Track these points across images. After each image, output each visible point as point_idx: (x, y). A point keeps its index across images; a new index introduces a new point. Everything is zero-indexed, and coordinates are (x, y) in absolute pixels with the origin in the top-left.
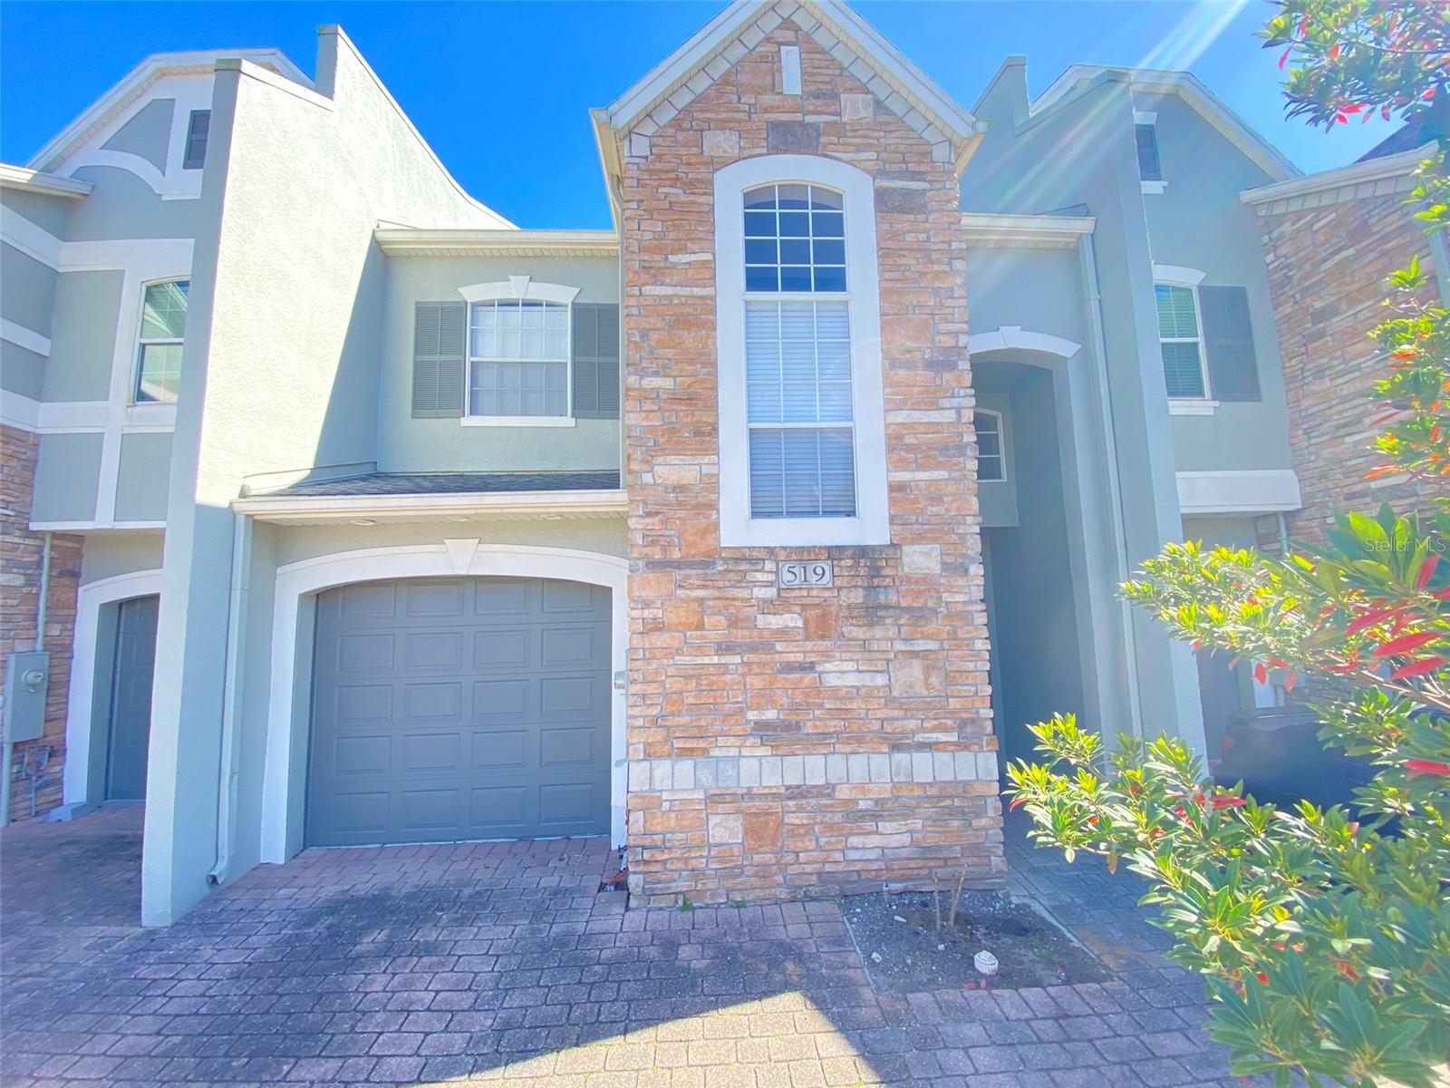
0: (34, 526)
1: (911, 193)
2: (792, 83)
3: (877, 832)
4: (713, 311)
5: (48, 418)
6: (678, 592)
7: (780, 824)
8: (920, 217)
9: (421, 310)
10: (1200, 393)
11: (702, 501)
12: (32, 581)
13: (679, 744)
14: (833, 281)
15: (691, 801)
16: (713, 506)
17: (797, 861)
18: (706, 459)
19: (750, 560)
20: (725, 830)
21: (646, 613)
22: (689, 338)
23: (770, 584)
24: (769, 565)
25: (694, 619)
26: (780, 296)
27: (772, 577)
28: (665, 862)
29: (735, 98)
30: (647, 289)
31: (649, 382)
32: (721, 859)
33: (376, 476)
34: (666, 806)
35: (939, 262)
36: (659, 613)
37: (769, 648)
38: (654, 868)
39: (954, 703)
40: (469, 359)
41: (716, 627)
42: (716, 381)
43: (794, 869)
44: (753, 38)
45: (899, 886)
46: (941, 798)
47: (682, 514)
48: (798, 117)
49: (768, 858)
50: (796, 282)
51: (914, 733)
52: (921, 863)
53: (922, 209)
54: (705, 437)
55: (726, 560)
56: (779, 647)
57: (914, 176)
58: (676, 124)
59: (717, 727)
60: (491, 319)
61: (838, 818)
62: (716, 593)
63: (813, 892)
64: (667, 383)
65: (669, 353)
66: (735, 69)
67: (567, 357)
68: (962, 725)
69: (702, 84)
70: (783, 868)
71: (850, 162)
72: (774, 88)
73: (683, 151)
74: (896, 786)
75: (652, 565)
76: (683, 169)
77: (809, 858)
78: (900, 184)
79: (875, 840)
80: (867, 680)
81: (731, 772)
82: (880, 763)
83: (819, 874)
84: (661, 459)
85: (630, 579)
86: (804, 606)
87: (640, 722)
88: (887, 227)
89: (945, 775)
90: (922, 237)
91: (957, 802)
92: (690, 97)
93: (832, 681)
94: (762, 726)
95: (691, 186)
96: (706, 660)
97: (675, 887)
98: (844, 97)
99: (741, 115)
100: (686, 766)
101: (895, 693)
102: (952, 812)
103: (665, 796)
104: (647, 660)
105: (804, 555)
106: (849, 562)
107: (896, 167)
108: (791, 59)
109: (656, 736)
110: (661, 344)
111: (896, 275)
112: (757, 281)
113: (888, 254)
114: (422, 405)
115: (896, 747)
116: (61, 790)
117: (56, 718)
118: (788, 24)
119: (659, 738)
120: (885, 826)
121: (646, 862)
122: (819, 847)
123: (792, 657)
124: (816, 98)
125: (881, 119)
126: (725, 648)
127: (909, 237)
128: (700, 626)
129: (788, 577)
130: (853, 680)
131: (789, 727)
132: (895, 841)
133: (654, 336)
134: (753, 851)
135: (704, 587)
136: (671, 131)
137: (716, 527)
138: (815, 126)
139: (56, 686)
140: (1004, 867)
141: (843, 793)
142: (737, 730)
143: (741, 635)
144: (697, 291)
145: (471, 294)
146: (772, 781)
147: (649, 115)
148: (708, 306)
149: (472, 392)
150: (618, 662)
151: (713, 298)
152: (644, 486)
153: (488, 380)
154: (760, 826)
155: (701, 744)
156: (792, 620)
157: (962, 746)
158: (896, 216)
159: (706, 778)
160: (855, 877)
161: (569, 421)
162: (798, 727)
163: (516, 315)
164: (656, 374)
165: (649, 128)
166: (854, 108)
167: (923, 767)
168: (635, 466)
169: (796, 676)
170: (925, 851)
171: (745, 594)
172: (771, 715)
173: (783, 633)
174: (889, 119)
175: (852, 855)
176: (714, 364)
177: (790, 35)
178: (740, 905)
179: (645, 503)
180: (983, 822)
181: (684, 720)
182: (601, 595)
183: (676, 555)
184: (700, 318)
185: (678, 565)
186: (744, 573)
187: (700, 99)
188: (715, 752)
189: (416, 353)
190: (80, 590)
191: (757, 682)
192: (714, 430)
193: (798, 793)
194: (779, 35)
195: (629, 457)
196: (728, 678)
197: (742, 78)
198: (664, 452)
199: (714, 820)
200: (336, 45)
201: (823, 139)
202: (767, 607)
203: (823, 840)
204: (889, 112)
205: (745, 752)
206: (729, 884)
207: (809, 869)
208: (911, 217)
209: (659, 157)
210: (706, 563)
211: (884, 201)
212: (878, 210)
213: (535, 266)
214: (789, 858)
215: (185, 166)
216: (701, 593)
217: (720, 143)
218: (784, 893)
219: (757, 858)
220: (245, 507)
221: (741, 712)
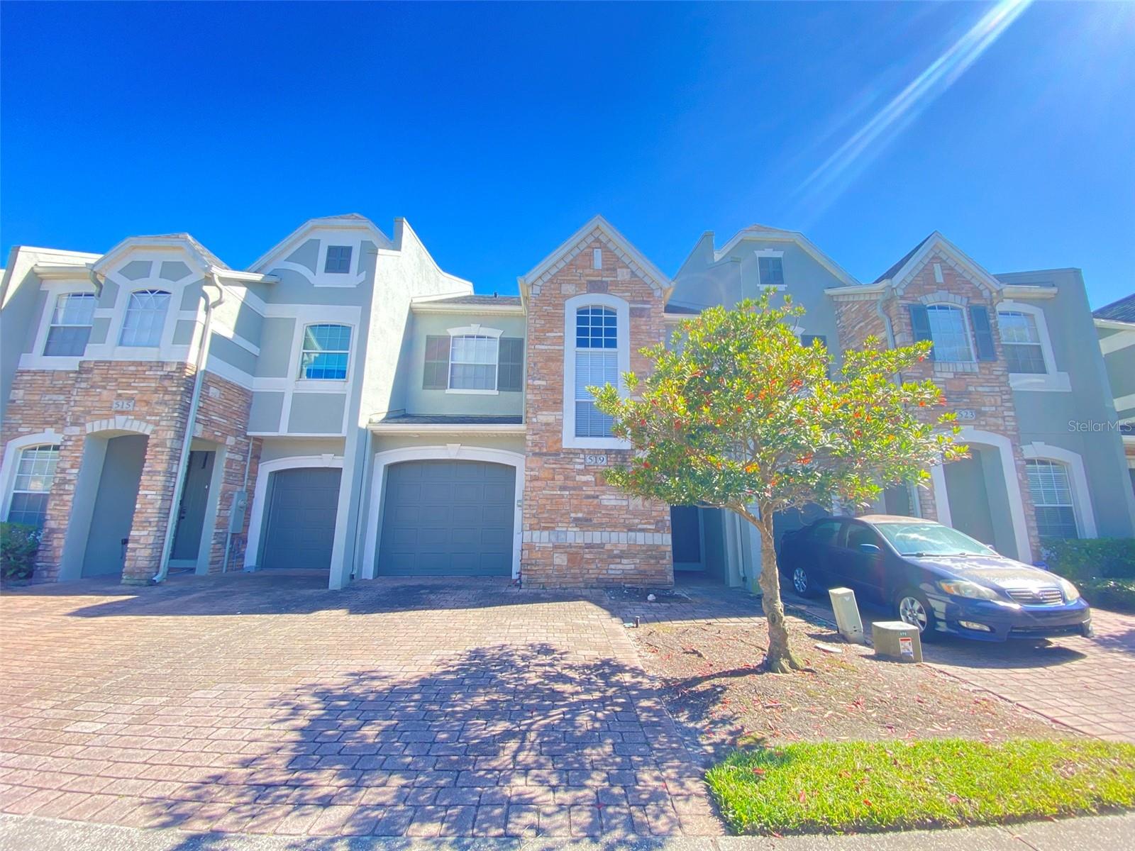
0: (249, 434)
1: (643, 309)
2: (598, 263)
3: (620, 563)
4: (563, 355)
5: (259, 384)
6: (545, 465)
7: (582, 558)
8: (648, 319)
9: (428, 337)
11: (554, 430)
12: (245, 460)
13: (542, 525)
14: (612, 344)
15: (547, 547)
16: (560, 432)
17: (588, 573)
18: (558, 413)
19: (574, 454)
20: (560, 560)
21: (532, 473)
22: (553, 366)
23: (582, 464)
24: (582, 456)
25: (551, 476)
26: (590, 349)
27: (583, 461)
28: (536, 570)
29: (575, 271)
30: (536, 347)
31: (537, 383)
32: (558, 571)
33: (405, 416)
34: (537, 549)
36: (537, 473)
37: (581, 489)
38: (531, 573)
39: (654, 514)
40: (451, 362)
41: (560, 479)
42: (563, 382)
43: (587, 576)
44: (583, 246)
45: (629, 585)
46: (647, 551)
47: (547, 434)
48: (600, 278)
49: (578, 571)
50: (596, 344)
51: (638, 524)
52: (638, 577)
53: (648, 316)
54: (558, 404)
55: (564, 453)
56: (584, 488)
57: (646, 302)
58: (551, 281)
59: (559, 519)
60: (462, 342)
61: (605, 556)
62: (560, 466)
64: (544, 383)
65: (545, 371)
66: (575, 258)
67: (496, 362)
68: (657, 523)
69: (562, 265)
70: (582, 575)
71: (620, 297)
72: (591, 266)
73: (553, 292)
74: (629, 545)
75: (535, 454)
76: (553, 299)
77: (593, 572)
78: (639, 306)
79: (620, 566)
80: (619, 503)
81: (563, 536)
82: (623, 536)
83: (597, 579)
84: (540, 413)
85: (526, 460)
86: (595, 473)
87: (528, 516)
88: (634, 323)
89: (650, 542)
90: (648, 327)
91: (654, 553)
92: (557, 270)
93: (605, 503)
94: (576, 520)
95: (556, 306)
96: (555, 493)
97: (540, 581)
98: (618, 270)
99: (577, 278)
100: (546, 533)
101: (631, 508)
102: (651, 557)
103: (537, 545)
104: (532, 492)
105: (595, 452)
106: (614, 456)
107: (639, 299)
108: (598, 254)
109: (534, 521)
110: (542, 368)
111: (637, 342)
112: (581, 343)
113: (635, 332)
114: (428, 383)
115: (630, 530)
116: (243, 561)
117: (247, 526)
118: (597, 240)
119: (536, 522)
120: (624, 561)
121: (528, 570)
122: (597, 568)
123: (589, 493)
124: (607, 270)
125: (633, 279)
126: (563, 488)
127: (644, 327)
128: (553, 479)
129: (589, 461)
130: (613, 503)
131: (587, 520)
132: (628, 567)
133: (539, 365)
134: (571, 568)
135: (555, 464)
136: (548, 284)
137: (561, 440)
138: (606, 282)
139: (248, 509)
140: (673, 581)
141: (608, 547)
142: (567, 521)
143: (570, 484)
144: (557, 348)
145: (453, 332)
146: (579, 541)
147: (540, 277)
148: (561, 352)
149: (451, 378)
150: (518, 496)
151: (563, 350)
152: (533, 423)
153: (459, 371)
154: (574, 556)
155: (552, 525)
156: (590, 478)
157: (656, 530)
158: (638, 319)
159: (553, 539)
160: (611, 581)
161: (496, 392)
162: (591, 520)
163: (473, 342)
164: (539, 379)
165: (540, 283)
166: (623, 275)
167: (640, 538)
168: (529, 415)
169: (591, 500)
170: (642, 573)
171: (571, 467)
172: (580, 515)
173: (586, 483)
174: (637, 279)
175: (610, 572)
176: (563, 376)
177: (598, 245)
178: (565, 589)
179: (533, 430)
180: (665, 562)
181: (545, 515)
182: (511, 470)
183: (545, 450)
184: (558, 358)
185: (545, 454)
186: (572, 458)
187: (561, 271)
188: (557, 529)
189: (426, 359)
190: (260, 465)
191: (575, 502)
192: (562, 402)
193: (589, 546)
194: (594, 245)
195: (527, 412)
196: (564, 500)
197: (578, 262)
198: (541, 410)
199: (556, 555)
200: (402, 226)
201: (609, 288)
202: (580, 472)
203: (599, 565)
204: (636, 276)
205: (569, 529)
206: (561, 580)
207: (593, 576)
208: (644, 319)
209: (544, 295)
210: (557, 454)
211: (634, 313)
212: (630, 316)
213: (483, 320)
214: (585, 571)
215: (326, 272)
216: (554, 466)
217: (568, 289)
218: (582, 585)
219: (572, 571)
220: (372, 427)
221: (568, 514)
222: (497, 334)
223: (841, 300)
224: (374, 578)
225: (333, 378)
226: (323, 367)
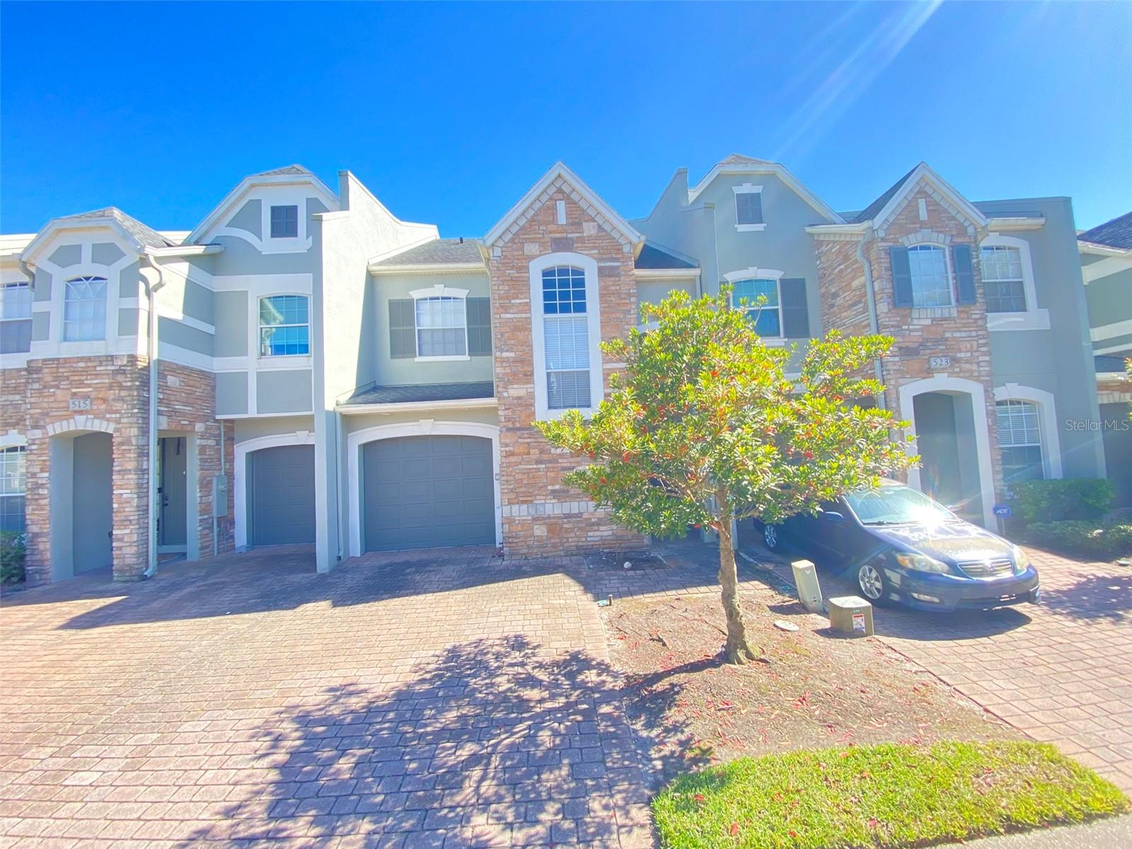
0: (218, 417)
1: (613, 268)
2: (562, 219)
3: (598, 530)
4: (530, 324)
5: (219, 365)
6: (520, 440)
7: (561, 528)
8: (617, 279)
9: (391, 303)
10: (778, 334)
11: (527, 404)
12: (218, 443)
13: (521, 499)
14: (581, 308)
15: (527, 520)
16: (532, 405)
17: (568, 542)
18: (529, 386)
20: (540, 531)
21: (507, 449)
22: (520, 336)
25: (526, 451)
26: (558, 315)
28: (517, 543)
29: (537, 228)
30: (503, 316)
31: (505, 355)
32: (538, 541)
33: (376, 388)
34: (517, 522)
35: (625, 299)
36: (512, 449)
37: (557, 462)
38: (513, 545)
40: (417, 328)
41: (535, 453)
42: (532, 353)
43: (566, 544)
44: (545, 198)
45: (607, 550)
47: (520, 408)
48: (564, 235)
49: (558, 540)
50: (565, 309)
52: (616, 542)
53: (618, 275)
54: (528, 377)
56: (560, 461)
57: (616, 260)
58: (512, 240)
59: (536, 492)
60: (426, 306)
62: (534, 440)
63: (574, 553)
64: (512, 355)
65: (513, 342)
66: (536, 214)
67: (466, 327)
69: (522, 222)
70: (562, 544)
71: (587, 255)
72: (554, 221)
73: (516, 253)
75: (509, 430)
76: (516, 261)
77: (572, 540)
78: (608, 264)
79: (598, 533)
81: (542, 509)
83: (577, 546)
84: (511, 386)
85: (500, 435)
87: (506, 491)
88: (602, 284)
90: (618, 288)
92: (518, 228)
94: (553, 492)
95: (520, 269)
96: (531, 467)
97: (521, 552)
98: (584, 224)
99: (540, 236)
100: (524, 507)
103: (517, 518)
104: (508, 467)
107: (607, 256)
108: (561, 206)
109: (512, 496)
110: (509, 339)
111: (607, 305)
112: (549, 309)
113: (603, 296)
114: (394, 353)
116: (234, 541)
117: (231, 507)
118: (560, 191)
119: (513, 497)
120: (602, 528)
121: (510, 543)
122: (576, 536)
123: (565, 465)
124: (572, 225)
125: (600, 234)
126: (539, 462)
127: (612, 288)
128: (529, 453)
131: (564, 491)
132: (606, 534)
133: (506, 335)
134: (551, 538)
135: (529, 438)
136: (510, 244)
137: (534, 413)
138: (572, 239)
139: (230, 492)
141: (585, 516)
142: (544, 493)
143: (545, 457)
144: (524, 315)
145: (416, 295)
146: (558, 512)
147: (500, 237)
148: (528, 321)
149: (419, 345)
150: (496, 470)
151: (530, 318)
152: (504, 398)
153: (426, 337)
154: (554, 526)
155: (530, 499)
158: (607, 279)
159: (532, 512)
160: (590, 547)
161: (466, 358)
162: (568, 491)
163: (438, 304)
164: (507, 351)
165: (501, 243)
166: (589, 229)
168: (500, 390)
170: (618, 538)
172: (557, 487)
173: (562, 455)
174: (604, 234)
175: (589, 539)
176: (532, 346)
177: (560, 196)
178: (547, 558)
179: (505, 405)
181: (523, 490)
182: (488, 442)
183: (518, 425)
184: (524, 327)
185: (519, 429)
187: (522, 228)
188: (536, 502)
189: (391, 326)
190: (235, 446)
191: (552, 475)
192: (532, 374)
193: (568, 516)
194: (556, 196)
195: (498, 386)
196: (540, 473)
197: (539, 218)
198: (512, 383)
199: (535, 527)
200: (348, 179)
201: (575, 245)
203: (578, 534)
204: (604, 230)
205: (547, 501)
206: (542, 550)
207: (572, 544)
208: (613, 279)
209: (506, 257)
210: (530, 428)
211: (602, 272)
212: (599, 276)
213: (446, 279)
214: (565, 540)
215: (272, 236)
216: (529, 440)
217: (531, 249)
218: (562, 553)
219: (552, 541)
220: (339, 409)
221: (546, 486)
222: (463, 294)
223: (821, 239)
224: (363, 554)
225: (296, 353)
226: (284, 342)
